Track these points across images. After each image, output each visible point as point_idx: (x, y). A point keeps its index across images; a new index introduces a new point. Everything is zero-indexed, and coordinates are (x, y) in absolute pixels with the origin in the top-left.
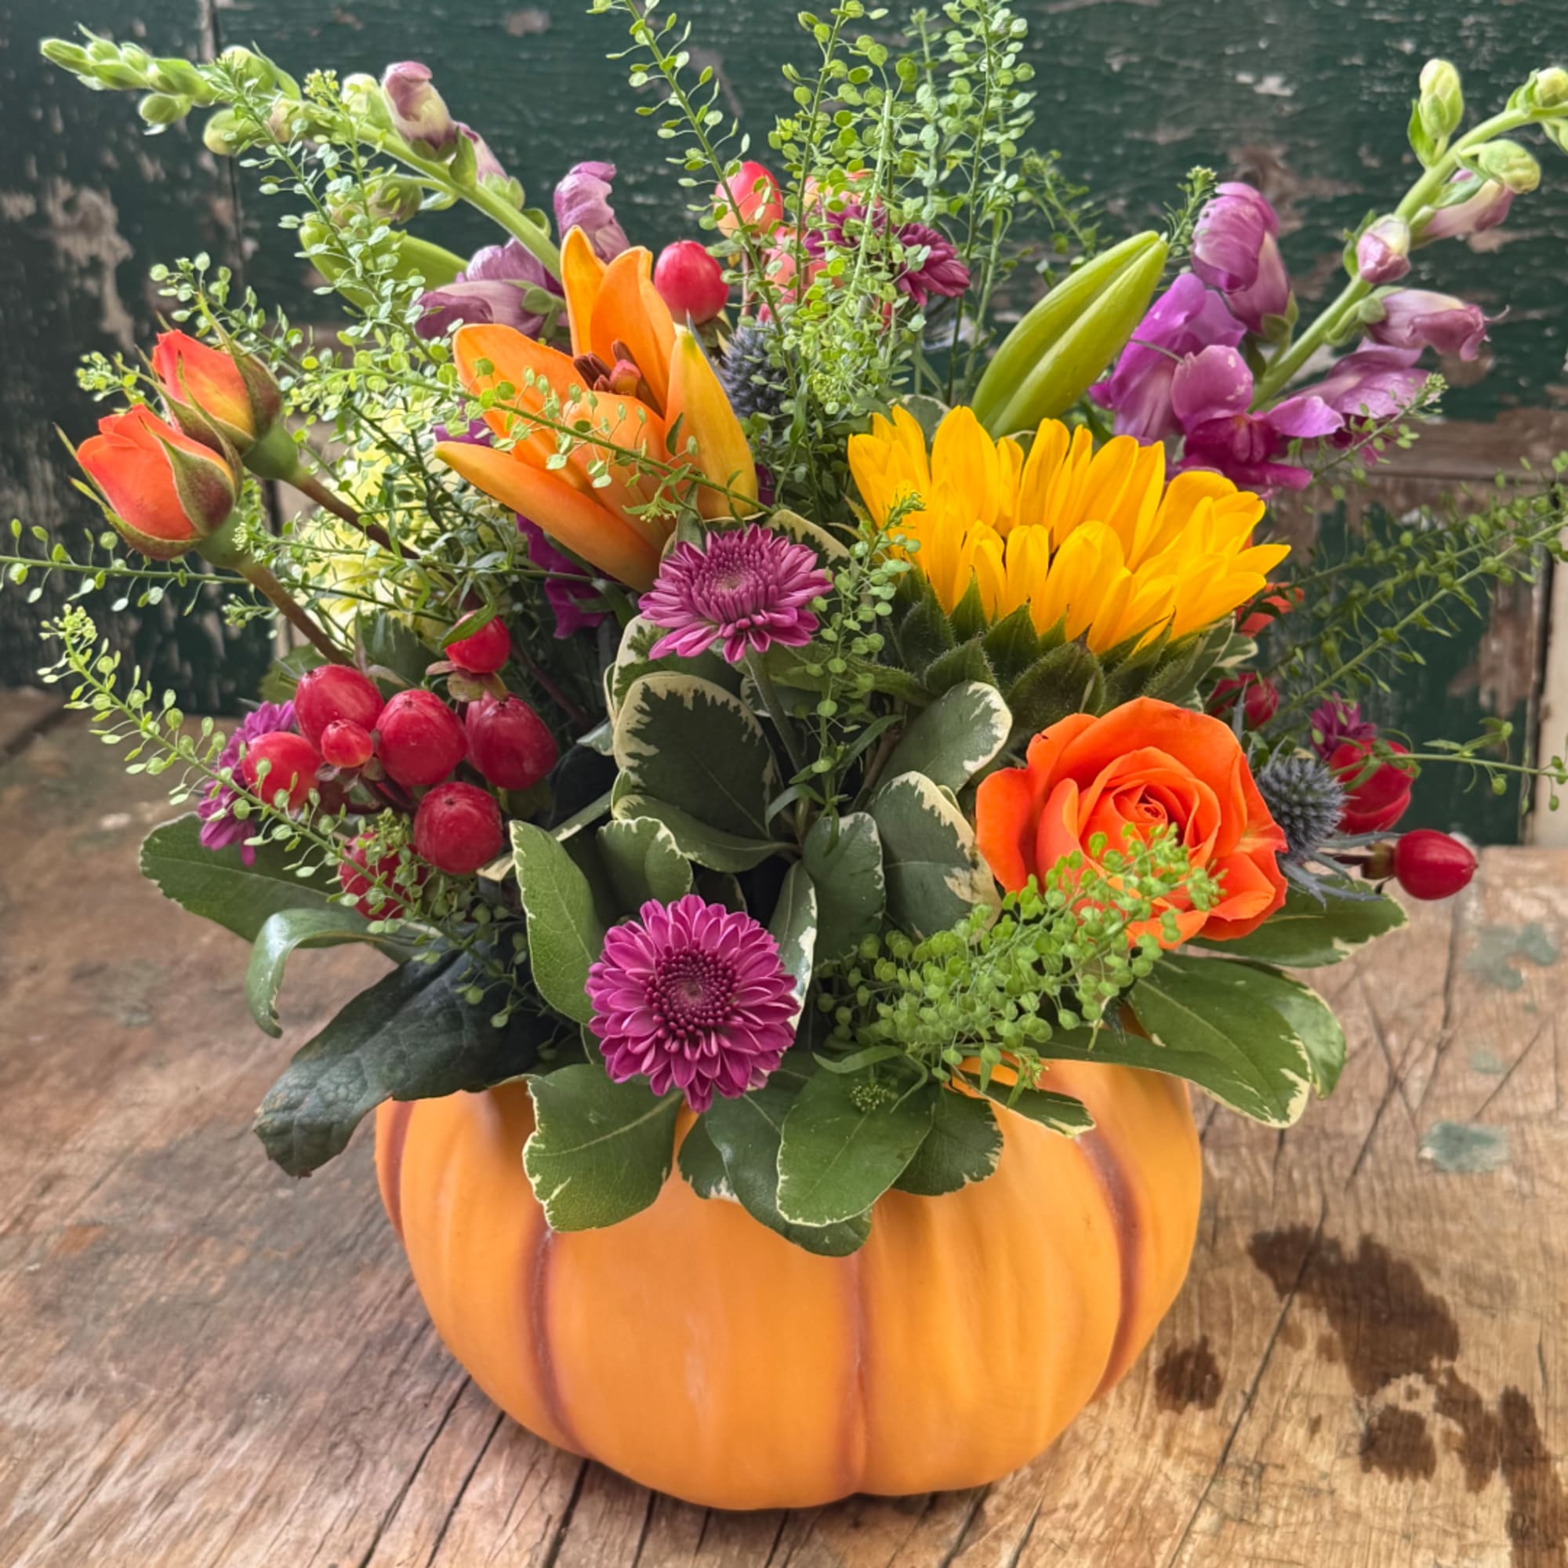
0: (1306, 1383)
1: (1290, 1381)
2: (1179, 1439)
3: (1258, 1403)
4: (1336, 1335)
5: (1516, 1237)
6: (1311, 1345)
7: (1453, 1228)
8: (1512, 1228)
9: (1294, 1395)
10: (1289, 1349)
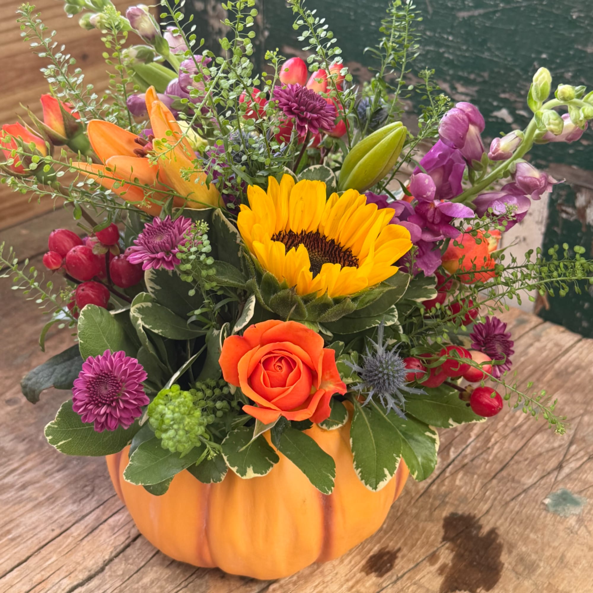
0: (422, 581)
1: (417, 578)
2: (358, 586)
3: (399, 583)
4: (450, 564)
5: (554, 548)
6: (437, 566)
7: (532, 536)
8: (556, 544)
9: (415, 584)
10: (428, 564)
